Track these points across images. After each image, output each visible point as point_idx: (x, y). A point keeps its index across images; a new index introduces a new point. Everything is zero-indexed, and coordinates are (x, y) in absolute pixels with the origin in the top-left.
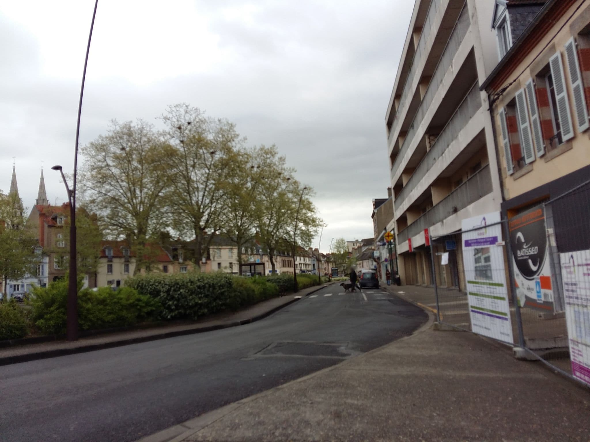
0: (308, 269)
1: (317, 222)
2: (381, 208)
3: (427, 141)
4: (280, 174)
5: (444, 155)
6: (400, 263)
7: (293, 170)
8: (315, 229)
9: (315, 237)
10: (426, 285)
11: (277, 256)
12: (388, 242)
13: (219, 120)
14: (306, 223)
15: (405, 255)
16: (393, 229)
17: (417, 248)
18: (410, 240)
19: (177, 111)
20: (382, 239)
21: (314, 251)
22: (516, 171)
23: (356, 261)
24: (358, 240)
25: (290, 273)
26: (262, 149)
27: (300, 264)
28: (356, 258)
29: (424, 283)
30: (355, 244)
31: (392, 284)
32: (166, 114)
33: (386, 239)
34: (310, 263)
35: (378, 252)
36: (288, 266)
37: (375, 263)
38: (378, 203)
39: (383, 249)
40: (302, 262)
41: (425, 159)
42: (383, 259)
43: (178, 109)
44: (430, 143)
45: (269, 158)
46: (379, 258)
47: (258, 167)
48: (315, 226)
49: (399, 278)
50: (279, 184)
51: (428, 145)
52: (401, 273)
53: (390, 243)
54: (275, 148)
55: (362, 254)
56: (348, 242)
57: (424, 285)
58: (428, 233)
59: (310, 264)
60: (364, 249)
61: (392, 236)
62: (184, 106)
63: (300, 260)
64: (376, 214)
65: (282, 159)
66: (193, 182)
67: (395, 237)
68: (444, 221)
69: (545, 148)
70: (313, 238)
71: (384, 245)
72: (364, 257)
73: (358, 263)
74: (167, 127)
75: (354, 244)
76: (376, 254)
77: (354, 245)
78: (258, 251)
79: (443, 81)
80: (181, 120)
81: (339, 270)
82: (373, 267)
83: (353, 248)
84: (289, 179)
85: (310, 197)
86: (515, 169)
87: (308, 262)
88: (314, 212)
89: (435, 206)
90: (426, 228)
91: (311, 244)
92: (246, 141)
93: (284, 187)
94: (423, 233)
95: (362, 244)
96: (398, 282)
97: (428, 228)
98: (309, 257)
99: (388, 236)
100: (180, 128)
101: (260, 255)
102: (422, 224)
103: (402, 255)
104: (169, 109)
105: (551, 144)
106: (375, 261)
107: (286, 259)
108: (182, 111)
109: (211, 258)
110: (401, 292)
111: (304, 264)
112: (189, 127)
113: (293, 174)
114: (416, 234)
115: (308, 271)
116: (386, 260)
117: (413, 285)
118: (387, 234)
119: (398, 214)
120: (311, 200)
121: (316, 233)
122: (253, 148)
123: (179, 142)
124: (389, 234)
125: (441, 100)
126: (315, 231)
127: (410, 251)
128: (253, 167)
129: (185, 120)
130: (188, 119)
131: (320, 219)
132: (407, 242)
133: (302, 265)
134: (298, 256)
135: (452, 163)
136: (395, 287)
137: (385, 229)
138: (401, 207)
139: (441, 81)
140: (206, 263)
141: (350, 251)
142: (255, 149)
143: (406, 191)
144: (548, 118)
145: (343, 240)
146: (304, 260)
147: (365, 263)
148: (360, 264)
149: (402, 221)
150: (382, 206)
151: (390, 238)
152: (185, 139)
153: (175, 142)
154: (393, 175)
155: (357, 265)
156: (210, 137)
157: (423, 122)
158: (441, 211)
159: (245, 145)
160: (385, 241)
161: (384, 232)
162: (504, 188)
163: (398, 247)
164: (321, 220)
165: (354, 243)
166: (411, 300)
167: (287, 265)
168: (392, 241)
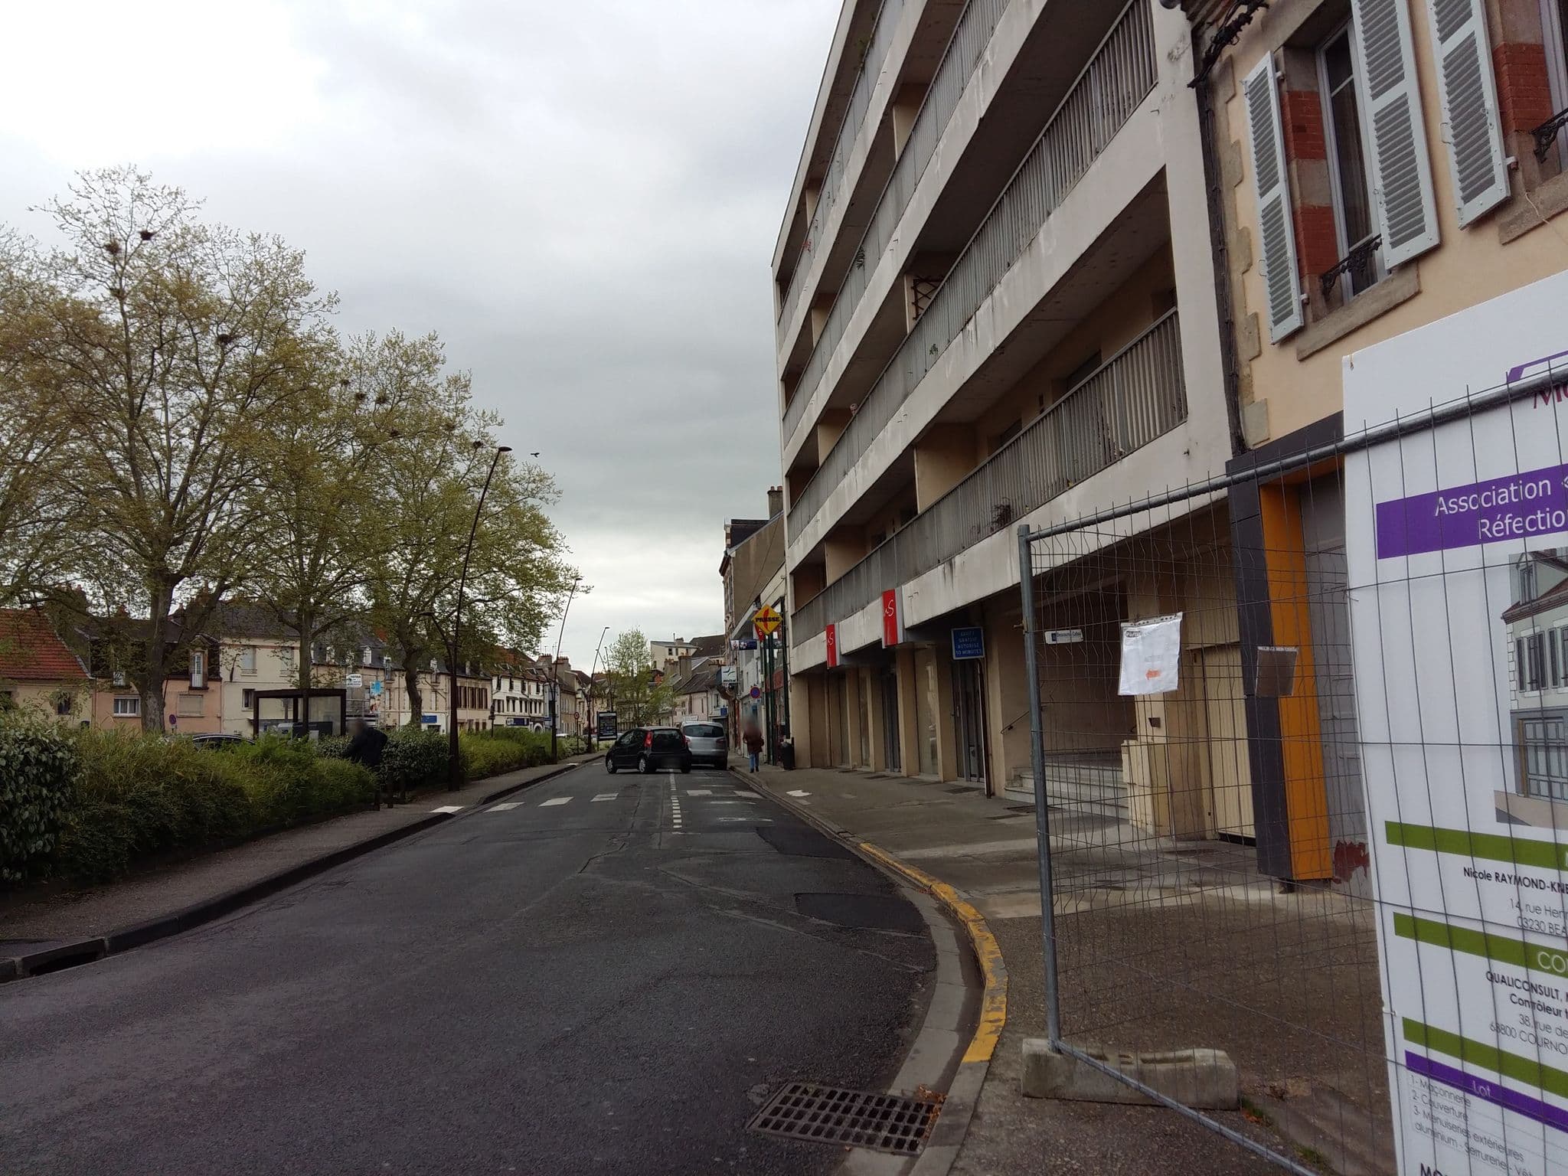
0: (533, 714)
1: (561, 579)
2: (748, 544)
3: (908, 297)
4: (451, 427)
5: (970, 327)
6: (796, 700)
7: (493, 418)
8: (551, 597)
9: (551, 622)
10: (872, 769)
11: (439, 674)
12: (762, 638)
13: (255, 240)
14: (526, 579)
15: (813, 677)
16: (781, 600)
17: (850, 656)
18: (831, 631)
19: (108, 192)
20: (746, 632)
21: (556, 663)
22: (1317, 319)
23: (673, 696)
24: (682, 639)
25: (477, 724)
26: (392, 345)
27: (508, 699)
28: (674, 688)
29: (864, 762)
30: (674, 650)
31: (768, 762)
32: (67, 198)
33: (757, 628)
34: (539, 697)
35: (733, 668)
36: (473, 706)
37: (723, 702)
38: (739, 532)
39: (748, 662)
40: (517, 692)
41: (899, 360)
42: (747, 691)
43: (110, 186)
44: (916, 304)
45: (417, 375)
46: (735, 687)
47: (381, 400)
48: (554, 588)
49: (791, 748)
50: (446, 458)
51: (910, 312)
52: (798, 731)
53: (770, 645)
54: (437, 344)
55: (690, 676)
56: (653, 643)
57: (865, 769)
58: (893, 605)
59: (540, 702)
60: (696, 663)
61: (775, 619)
62: (133, 177)
63: (511, 687)
64: (731, 562)
65: (459, 384)
66: (155, 426)
67: (784, 622)
68: (958, 560)
69: (1511, 171)
70: (546, 625)
71: (751, 646)
72: (693, 685)
73: (678, 700)
74: (68, 245)
75: (670, 650)
76: (728, 676)
77: (670, 654)
78: (381, 659)
79: (987, 55)
80: (120, 222)
81: (619, 721)
82: (717, 713)
83: (667, 661)
84: (478, 445)
85: (543, 503)
86: (1309, 309)
87: (534, 695)
88: (551, 547)
89: (924, 514)
90: (889, 588)
91: (539, 641)
92: (335, 307)
93: (461, 467)
94: (876, 607)
95: (692, 651)
96: (786, 757)
97: (897, 590)
98: (538, 681)
99: (765, 620)
100: (113, 248)
101: (383, 669)
102: (875, 576)
103: (806, 676)
104: (79, 185)
105: (1540, 155)
106: (725, 696)
107: (467, 685)
108: (124, 194)
109: (224, 673)
110: (799, 793)
111: (521, 700)
112: (148, 248)
113: (492, 430)
114: (853, 612)
115: (534, 720)
116: (755, 692)
117: (831, 767)
118: (760, 614)
119: (797, 553)
120: (544, 512)
121: (555, 611)
122: (365, 341)
123: (107, 294)
124: (767, 612)
125: (974, 126)
126: (555, 605)
127: (830, 665)
128: (360, 397)
129: (132, 222)
130: (142, 223)
131: (568, 570)
132: (823, 635)
133: (517, 703)
134: (506, 677)
135: (1001, 349)
136: (778, 771)
137: (758, 600)
138: (808, 529)
139: (979, 56)
140: (205, 688)
141: (660, 667)
142: (370, 343)
143: (826, 479)
144: (1527, 38)
145: (637, 636)
146: (523, 689)
147: (698, 701)
148: (683, 704)
149: (809, 574)
150: (753, 539)
151: (772, 625)
152: (127, 284)
153: (93, 293)
154: (788, 435)
155: (675, 705)
156: (223, 291)
157: (896, 235)
158: (947, 527)
159: (331, 320)
160: (755, 636)
161: (753, 608)
162: (1244, 401)
163: (792, 652)
164: (572, 573)
165: (670, 647)
166: (836, 828)
167: (469, 703)
168: (775, 635)
